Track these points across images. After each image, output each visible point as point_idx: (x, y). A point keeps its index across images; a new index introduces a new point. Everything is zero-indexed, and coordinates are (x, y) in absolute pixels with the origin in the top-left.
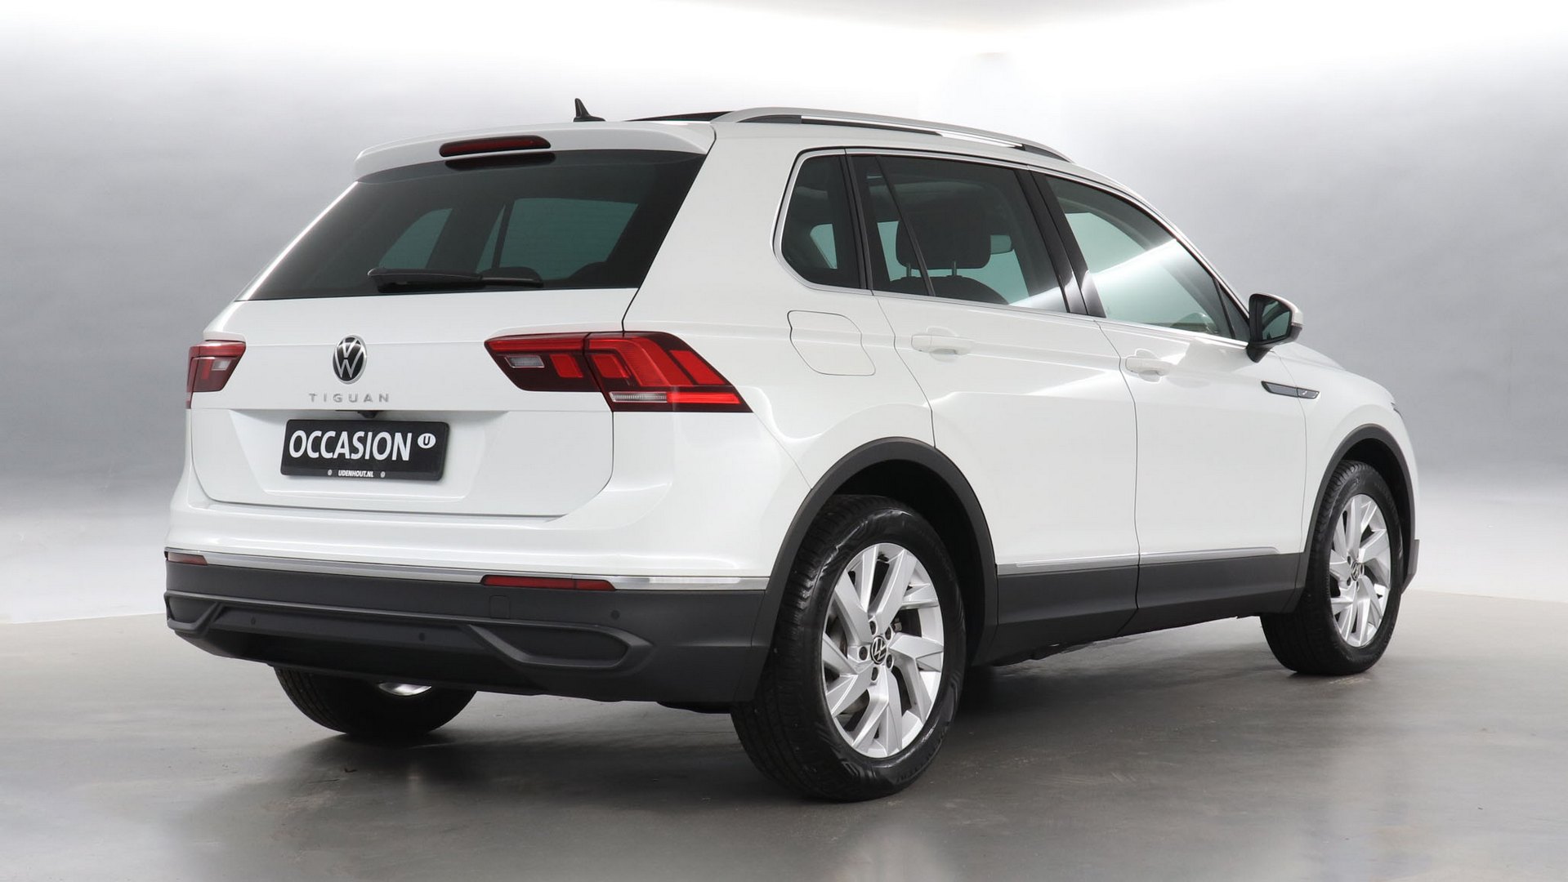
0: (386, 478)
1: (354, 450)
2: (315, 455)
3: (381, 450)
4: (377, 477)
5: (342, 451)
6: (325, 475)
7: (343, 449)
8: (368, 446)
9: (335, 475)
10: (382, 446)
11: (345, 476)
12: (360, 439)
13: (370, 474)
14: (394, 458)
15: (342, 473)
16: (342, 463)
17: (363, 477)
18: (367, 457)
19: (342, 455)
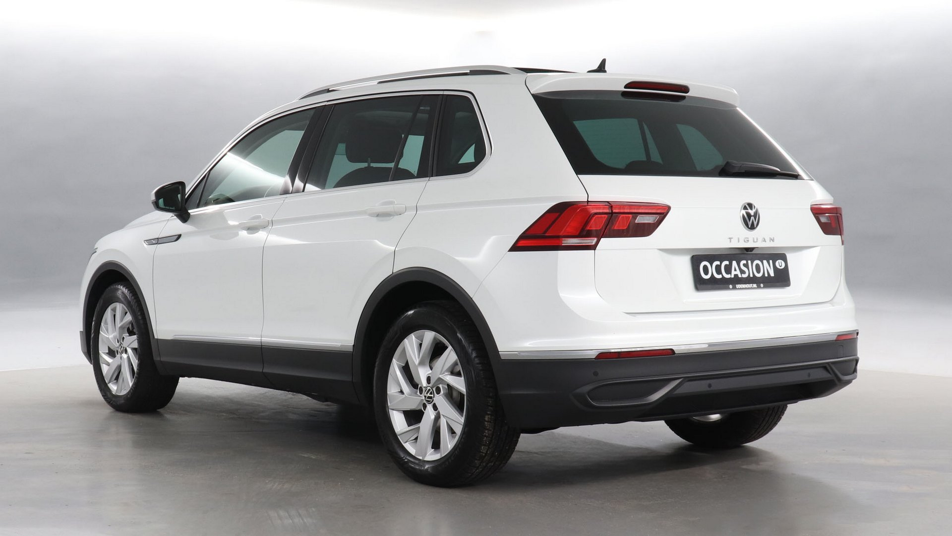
0: (764, 287)
1: (742, 272)
2: (720, 277)
3: (758, 271)
4: (759, 287)
5: (736, 273)
6: (728, 288)
7: (735, 272)
8: (750, 270)
9: (734, 288)
10: (758, 268)
11: (741, 288)
12: (744, 265)
13: (755, 286)
14: (766, 275)
15: (738, 286)
16: (737, 281)
17: (751, 288)
18: (751, 276)
19: (736, 276)
